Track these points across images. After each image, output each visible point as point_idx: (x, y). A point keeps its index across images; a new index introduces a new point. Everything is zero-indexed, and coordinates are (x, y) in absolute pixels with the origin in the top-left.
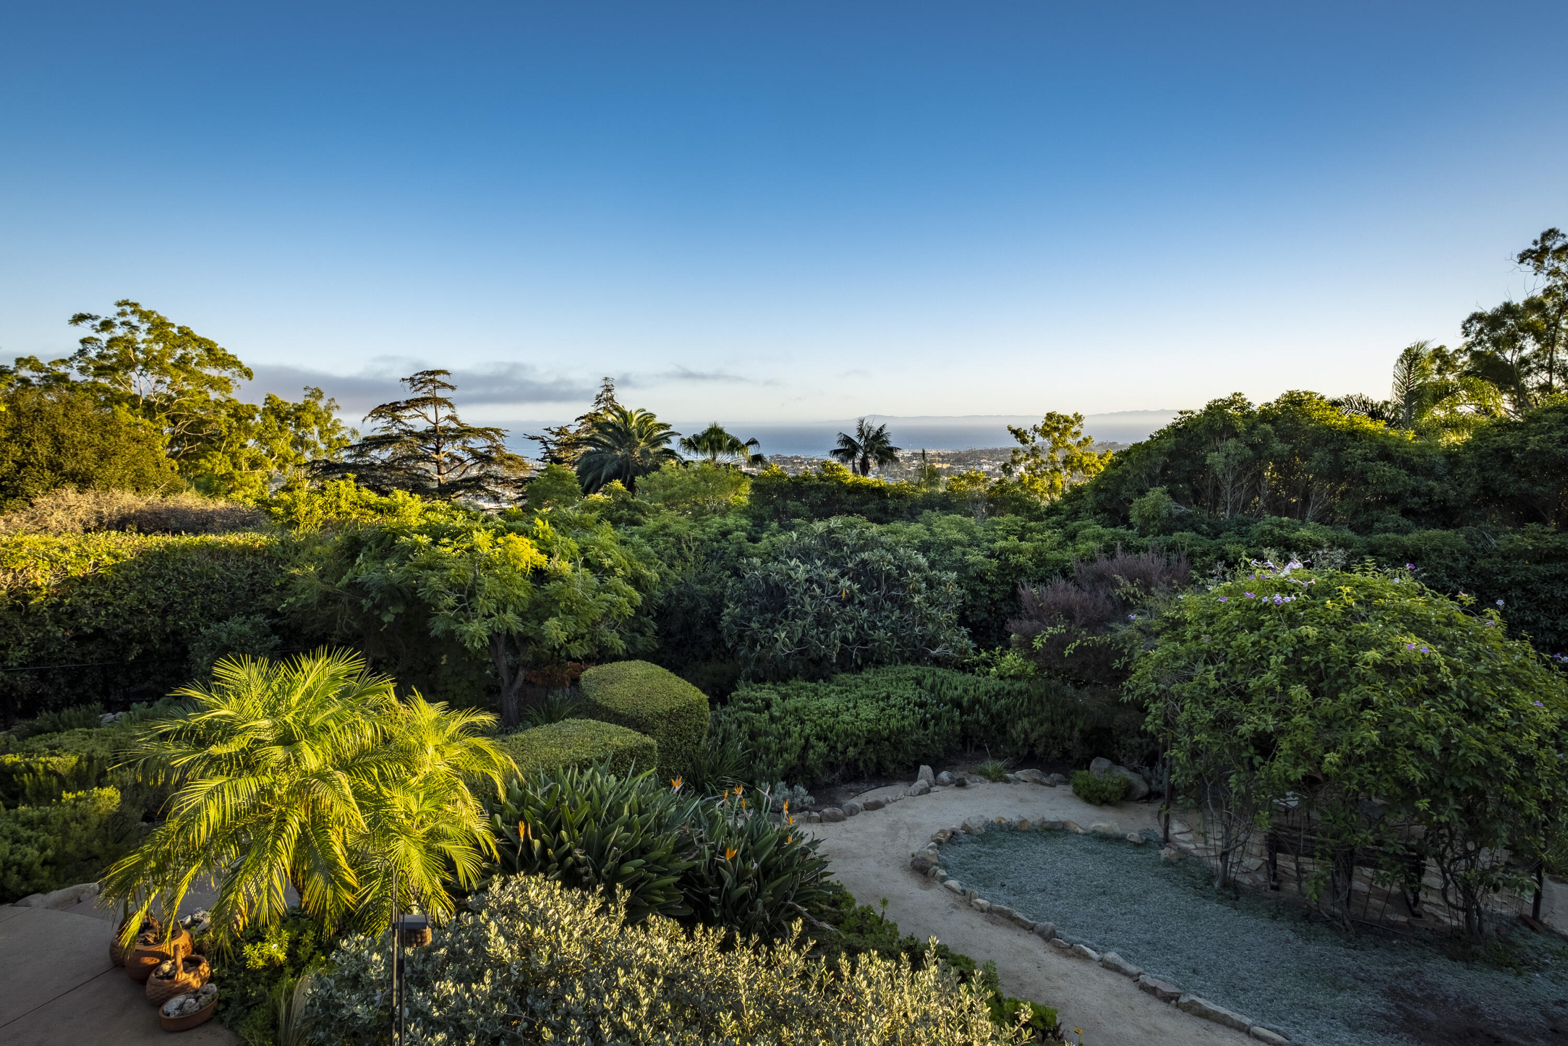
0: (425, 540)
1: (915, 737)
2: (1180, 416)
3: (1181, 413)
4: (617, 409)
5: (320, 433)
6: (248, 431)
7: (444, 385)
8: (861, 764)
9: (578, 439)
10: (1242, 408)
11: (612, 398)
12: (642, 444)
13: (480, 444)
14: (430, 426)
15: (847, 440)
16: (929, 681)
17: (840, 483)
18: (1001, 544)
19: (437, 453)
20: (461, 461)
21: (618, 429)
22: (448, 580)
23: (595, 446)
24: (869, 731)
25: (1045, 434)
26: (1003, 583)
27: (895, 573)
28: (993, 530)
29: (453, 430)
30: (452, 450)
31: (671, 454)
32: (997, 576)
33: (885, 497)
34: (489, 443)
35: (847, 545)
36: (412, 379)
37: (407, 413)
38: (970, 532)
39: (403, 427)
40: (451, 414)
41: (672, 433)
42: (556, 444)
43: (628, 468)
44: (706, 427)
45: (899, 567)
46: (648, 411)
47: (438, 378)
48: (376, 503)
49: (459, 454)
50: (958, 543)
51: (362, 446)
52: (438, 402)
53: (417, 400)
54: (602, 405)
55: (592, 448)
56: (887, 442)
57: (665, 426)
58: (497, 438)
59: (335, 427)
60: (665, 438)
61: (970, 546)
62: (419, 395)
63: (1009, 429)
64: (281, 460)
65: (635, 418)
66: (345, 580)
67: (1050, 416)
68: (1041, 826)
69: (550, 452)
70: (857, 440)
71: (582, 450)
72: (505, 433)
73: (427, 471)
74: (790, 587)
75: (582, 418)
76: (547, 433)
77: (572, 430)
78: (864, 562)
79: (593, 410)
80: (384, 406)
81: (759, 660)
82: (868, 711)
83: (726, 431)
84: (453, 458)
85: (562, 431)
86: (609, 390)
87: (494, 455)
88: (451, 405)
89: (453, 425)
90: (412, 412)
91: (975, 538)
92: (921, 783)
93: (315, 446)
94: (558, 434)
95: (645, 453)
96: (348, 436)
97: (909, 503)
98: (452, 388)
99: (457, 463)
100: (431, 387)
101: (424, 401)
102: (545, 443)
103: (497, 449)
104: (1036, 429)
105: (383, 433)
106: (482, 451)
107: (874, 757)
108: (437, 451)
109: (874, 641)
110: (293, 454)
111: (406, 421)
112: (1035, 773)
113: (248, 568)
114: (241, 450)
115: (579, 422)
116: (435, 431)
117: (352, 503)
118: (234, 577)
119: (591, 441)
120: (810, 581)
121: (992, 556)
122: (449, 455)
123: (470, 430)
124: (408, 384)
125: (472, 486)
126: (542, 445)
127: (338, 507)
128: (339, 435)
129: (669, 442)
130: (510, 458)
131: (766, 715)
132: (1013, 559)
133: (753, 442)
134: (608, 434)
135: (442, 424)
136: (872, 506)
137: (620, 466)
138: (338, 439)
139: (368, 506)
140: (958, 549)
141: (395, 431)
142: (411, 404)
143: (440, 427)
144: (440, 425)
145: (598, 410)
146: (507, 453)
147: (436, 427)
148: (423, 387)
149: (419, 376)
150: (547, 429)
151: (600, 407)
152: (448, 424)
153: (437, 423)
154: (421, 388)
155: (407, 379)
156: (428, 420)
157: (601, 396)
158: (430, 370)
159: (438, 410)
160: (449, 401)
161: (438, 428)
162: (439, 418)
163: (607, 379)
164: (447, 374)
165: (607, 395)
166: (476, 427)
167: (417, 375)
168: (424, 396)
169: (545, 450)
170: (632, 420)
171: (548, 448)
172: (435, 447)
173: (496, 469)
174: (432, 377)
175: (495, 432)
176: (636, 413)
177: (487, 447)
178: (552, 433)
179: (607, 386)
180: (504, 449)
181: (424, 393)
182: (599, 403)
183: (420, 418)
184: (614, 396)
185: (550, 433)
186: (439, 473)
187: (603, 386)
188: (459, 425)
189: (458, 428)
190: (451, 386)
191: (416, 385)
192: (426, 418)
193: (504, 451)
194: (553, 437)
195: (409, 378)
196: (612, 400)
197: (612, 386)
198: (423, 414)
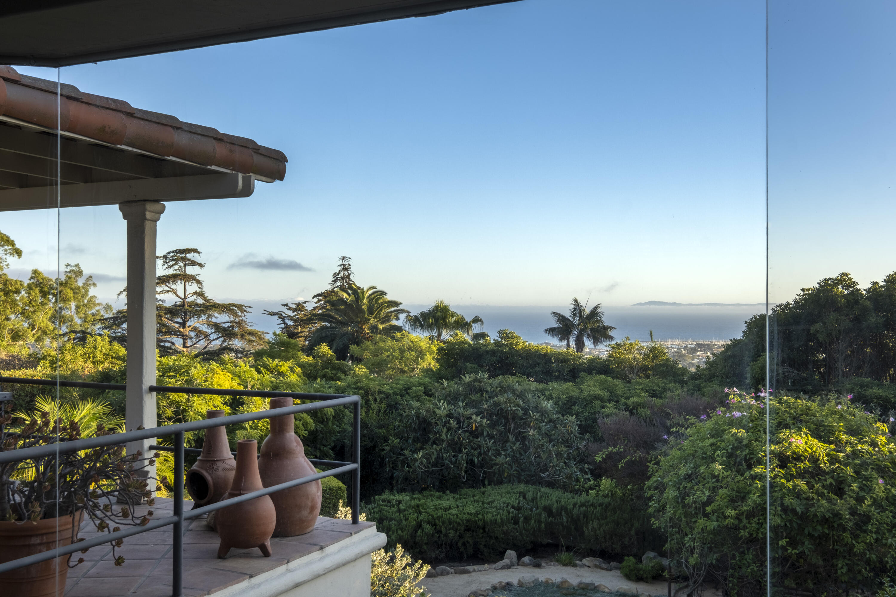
1: (505, 528)
2: (802, 293)
3: (803, 290)
4: (351, 288)
5: (77, 307)
6: (14, 303)
7: (194, 263)
8: (460, 544)
9: (315, 315)
10: (848, 287)
11: (348, 277)
12: (372, 320)
13: (222, 318)
14: (179, 301)
15: (561, 318)
16: (530, 495)
19: (184, 327)
20: (207, 336)
21: (350, 306)
23: (329, 322)
24: (468, 521)
27: (521, 413)
29: (199, 306)
30: (197, 325)
31: (398, 329)
34: (232, 319)
36: (165, 257)
37: (158, 289)
38: (611, 390)
40: (198, 290)
41: (402, 311)
42: (291, 319)
44: (433, 305)
46: (379, 288)
47: (189, 256)
49: (205, 329)
51: (115, 319)
52: (186, 278)
53: (170, 277)
54: (338, 284)
55: (327, 324)
56: (600, 321)
57: (396, 304)
58: (239, 314)
59: (92, 302)
60: (395, 315)
62: (171, 272)
64: (40, 333)
65: (367, 295)
68: (578, 586)
69: (287, 326)
70: (572, 319)
71: (318, 325)
74: (433, 421)
75: (319, 295)
76: (284, 309)
77: (309, 307)
79: (329, 288)
82: (471, 508)
83: (452, 309)
84: (199, 333)
85: (299, 307)
86: (346, 269)
87: (236, 329)
88: (199, 282)
89: (200, 301)
90: (164, 287)
92: (506, 561)
93: (71, 321)
94: (295, 310)
95: (373, 329)
96: (102, 312)
98: (201, 266)
99: (201, 337)
100: (182, 265)
101: (175, 277)
102: (283, 318)
103: (240, 324)
106: (226, 325)
107: (471, 541)
108: (183, 325)
109: (496, 464)
110: (51, 328)
111: (157, 296)
112: (597, 561)
113: (26, 396)
114: (6, 322)
115: (316, 300)
116: (183, 305)
117: (104, 354)
118: (17, 402)
119: (323, 317)
120: (450, 416)
122: (194, 329)
123: (215, 306)
124: (160, 262)
126: (280, 321)
127: (94, 357)
128: (94, 311)
129: (397, 319)
130: (251, 333)
131: (395, 509)
133: (477, 320)
134: (341, 311)
135: (189, 300)
137: (350, 341)
138: (93, 315)
142: (163, 280)
143: (188, 303)
144: (187, 300)
145: (335, 288)
146: (249, 328)
147: (184, 302)
148: (175, 264)
149: (172, 254)
150: (284, 305)
151: (336, 285)
152: (196, 300)
153: (185, 298)
154: (172, 266)
155: (160, 257)
156: (177, 296)
157: (338, 274)
158: (182, 248)
159: (187, 286)
160: (197, 277)
161: (186, 303)
162: (187, 294)
163: (343, 258)
164: (199, 252)
165: (344, 273)
166: (221, 303)
167: (170, 253)
168: (174, 272)
169: (283, 326)
170: (364, 297)
171: (285, 323)
172: (182, 321)
173: (237, 343)
174: (183, 255)
175: (238, 308)
176: (368, 290)
177: (231, 322)
178: (290, 309)
179: (344, 265)
180: (246, 324)
181: (176, 270)
182: (336, 281)
183: (170, 293)
184: (352, 274)
185: (288, 309)
186: (184, 346)
187: (340, 266)
188: (205, 301)
189: (204, 304)
190: (200, 264)
191: (169, 262)
192: (175, 293)
193: (246, 326)
194: (290, 313)
195: (162, 255)
196: (349, 279)
197: (349, 264)
198: (173, 290)
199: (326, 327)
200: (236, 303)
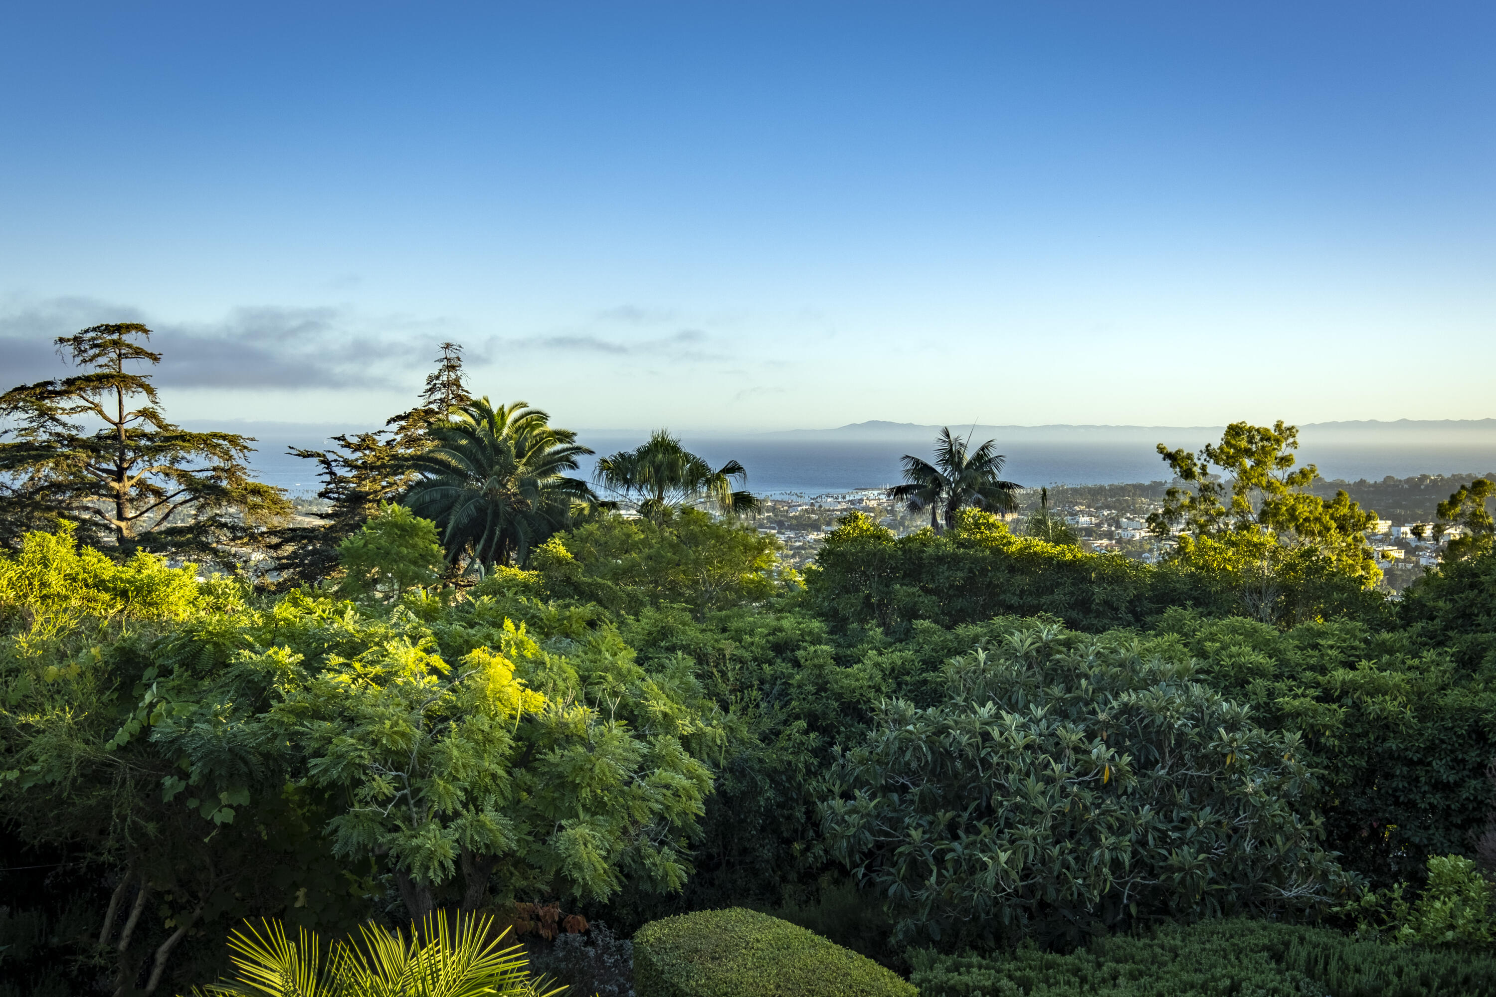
0: (285, 656)
4: (471, 402)
7: (138, 352)
9: (395, 457)
11: (457, 383)
12: (521, 469)
14: (107, 428)
15: (921, 469)
17: (997, 551)
18: (1341, 675)
19: (119, 479)
20: (163, 496)
21: (478, 441)
22: (375, 743)
23: (432, 471)
25: (1230, 462)
26: (1352, 751)
28: (1315, 646)
29: (150, 437)
30: (146, 475)
31: (580, 487)
32: (1340, 738)
33: (1086, 580)
34: (217, 462)
35: (1087, 677)
36: (77, 340)
37: (65, 403)
39: (59, 429)
40: (148, 406)
41: (578, 450)
42: (347, 463)
43: (496, 514)
44: (646, 440)
45: (1198, 722)
46: (532, 407)
47: (129, 338)
48: (114, 579)
49: (157, 482)
50: (1258, 672)
52: (125, 383)
53: (88, 379)
54: (438, 396)
55: (424, 475)
57: (562, 436)
58: (232, 452)
60: (566, 460)
61: (1277, 677)
62: (91, 370)
63: (1161, 450)
65: (509, 420)
66: (122, 736)
67: (1234, 431)
69: (337, 481)
70: (939, 469)
72: (248, 444)
73: (98, 512)
75: (399, 418)
76: (336, 446)
77: (382, 440)
78: (1127, 710)
79: (420, 404)
80: (23, 388)
81: (937, 908)
83: (685, 448)
84: (144, 488)
85: (365, 443)
86: (452, 368)
87: (224, 484)
88: (150, 391)
89: (150, 428)
90: (76, 401)
91: (1283, 662)
94: (358, 448)
95: (527, 486)
97: (1133, 592)
98: (154, 358)
99: (152, 500)
100: (114, 356)
101: (100, 381)
102: (326, 463)
103: (230, 473)
104: (1209, 452)
105: (19, 440)
106: (204, 476)
108: (119, 476)
109: (1171, 869)
111: (64, 418)
115: (395, 427)
116: (116, 437)
119: (420, 463)
120: (1032, 746)
121: (1326, 697)
122: (140, 483)
123: (183, 437)
124: (69, 349)
125: (188, 543)
126: (322, 468)
129: (574, 466)
130: (256, 491)
132: (1373, 706)
133: (733, 468)
134: (459, 448)
135: (130, 425)
136: (1058, 595)
137: (481, 510)
139: (100, 584)
140: (1259, 684)
141: (43, 436)
142: (72, 385)
143: (126, 431)
144: (125, 426)
145: (430, 403)
146: (250, 481)
147: (119, 430)
148: (98, 355)
149: (92, 334)
150: (339, 439)
151: (433, 398)
152: (141, 425)
153: (121, 422)
154: (95, 356)
155: (69, 340)
156: (105, 417)
157: (437, 378)
158: (112, 323)
159: (124, 398)
160: (147, 381)
161: (123, 432)
162: (125, 413)
163: (448, 346)
164: (146, 331)
165: (448, 376)
166: (195, 432)
167: (87, 331)
168: (99, 371)
169: (327, 478)
170: (503, 424)
171: (332, 473)
172: (115, 469)
173: (231, 512)
174: (115, 336)
175: (230, 442)
176: (510, 411)
177: (214, 469)
178: (348, 445)
179: (448, 360)
180: (245, 473)
181: (100, 366)
182: (432, 390)
183: (90, 411)
184: (463, 377)
185: (342, 446)
186: (120, 517)
187: (441, 360)
188: (160, 427)
189: (157, 433)
190: (152, 354)
191: (85, 351)
192: (101, 412)
193: (244, 477)
194: (348, 454)
195: (72, 337)
196: (459, 386)
197: (458, 359)
198: (96, 405)
199: (431, 484)
200: (224, 432)
